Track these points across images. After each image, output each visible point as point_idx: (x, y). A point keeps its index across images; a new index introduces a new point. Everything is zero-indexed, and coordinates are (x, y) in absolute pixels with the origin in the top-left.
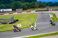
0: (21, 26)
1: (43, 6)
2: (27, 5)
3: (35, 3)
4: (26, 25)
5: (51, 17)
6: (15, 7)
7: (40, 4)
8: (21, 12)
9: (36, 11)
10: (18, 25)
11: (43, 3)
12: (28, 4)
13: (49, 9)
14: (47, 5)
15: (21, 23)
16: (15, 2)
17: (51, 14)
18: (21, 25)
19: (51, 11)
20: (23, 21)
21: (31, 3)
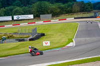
0: (49, 45)
2: (60, 8)
3: (73, 4)
4: (57, 43)
8: (49, 20)
9: (75, 18)
10: (44, 42)
11: (87, 4)
12: (62, 6)
13: (97, 14)
15: (49, 39)
18: (49, 42)
20: (53, 35)
21: (66, 5)
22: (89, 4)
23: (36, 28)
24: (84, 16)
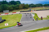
0: (8, 25)
1: (26, 7)
3: (19, 5)
5: (33, 16)
6: (2, 9)
7: (24, 6)
8: (8, 13)
9: (20, 12)
10: (5, 24)
12: (14, 6)
13: (31, 10)
14: (29, 6)
15: (8, 22)
16: (2, 5)
17: (33, 14)
19: (33, 11)
20: (10, 20)
21: (16, 5)
22: (27, 5)
23: (1, 17)
24: (25, 11)
